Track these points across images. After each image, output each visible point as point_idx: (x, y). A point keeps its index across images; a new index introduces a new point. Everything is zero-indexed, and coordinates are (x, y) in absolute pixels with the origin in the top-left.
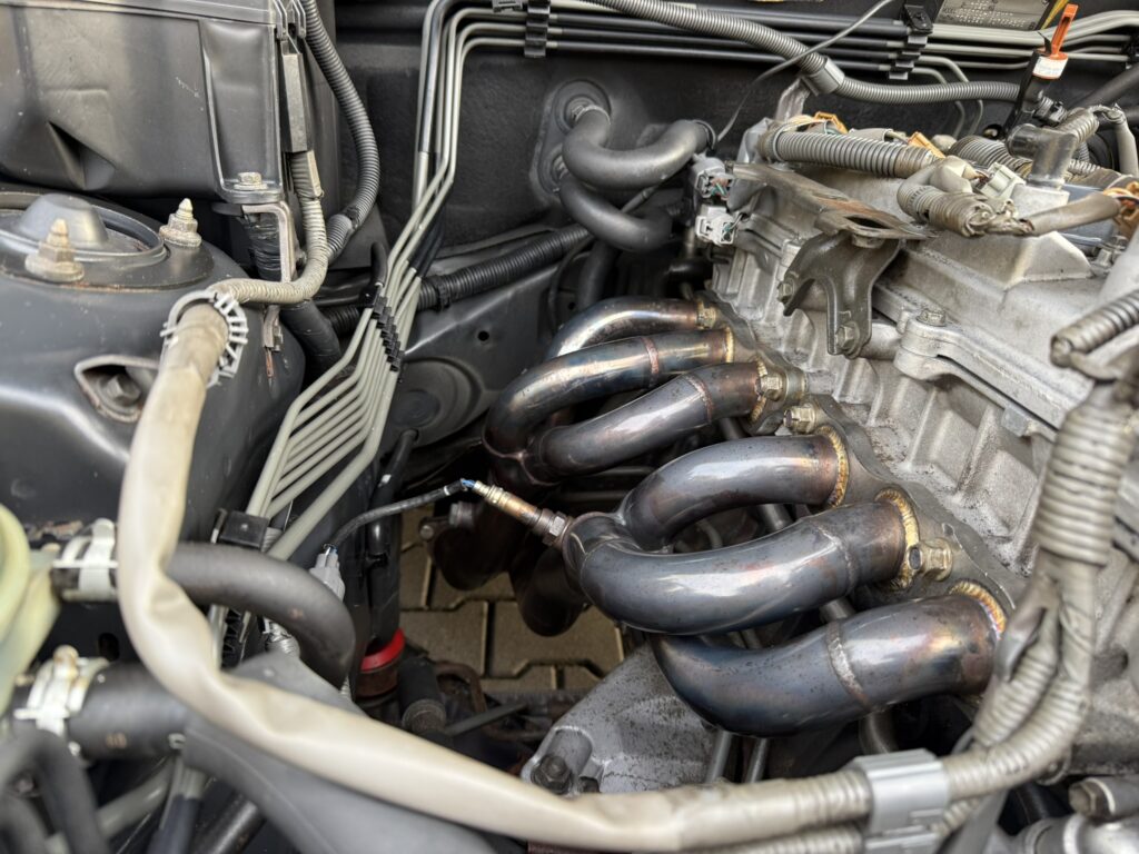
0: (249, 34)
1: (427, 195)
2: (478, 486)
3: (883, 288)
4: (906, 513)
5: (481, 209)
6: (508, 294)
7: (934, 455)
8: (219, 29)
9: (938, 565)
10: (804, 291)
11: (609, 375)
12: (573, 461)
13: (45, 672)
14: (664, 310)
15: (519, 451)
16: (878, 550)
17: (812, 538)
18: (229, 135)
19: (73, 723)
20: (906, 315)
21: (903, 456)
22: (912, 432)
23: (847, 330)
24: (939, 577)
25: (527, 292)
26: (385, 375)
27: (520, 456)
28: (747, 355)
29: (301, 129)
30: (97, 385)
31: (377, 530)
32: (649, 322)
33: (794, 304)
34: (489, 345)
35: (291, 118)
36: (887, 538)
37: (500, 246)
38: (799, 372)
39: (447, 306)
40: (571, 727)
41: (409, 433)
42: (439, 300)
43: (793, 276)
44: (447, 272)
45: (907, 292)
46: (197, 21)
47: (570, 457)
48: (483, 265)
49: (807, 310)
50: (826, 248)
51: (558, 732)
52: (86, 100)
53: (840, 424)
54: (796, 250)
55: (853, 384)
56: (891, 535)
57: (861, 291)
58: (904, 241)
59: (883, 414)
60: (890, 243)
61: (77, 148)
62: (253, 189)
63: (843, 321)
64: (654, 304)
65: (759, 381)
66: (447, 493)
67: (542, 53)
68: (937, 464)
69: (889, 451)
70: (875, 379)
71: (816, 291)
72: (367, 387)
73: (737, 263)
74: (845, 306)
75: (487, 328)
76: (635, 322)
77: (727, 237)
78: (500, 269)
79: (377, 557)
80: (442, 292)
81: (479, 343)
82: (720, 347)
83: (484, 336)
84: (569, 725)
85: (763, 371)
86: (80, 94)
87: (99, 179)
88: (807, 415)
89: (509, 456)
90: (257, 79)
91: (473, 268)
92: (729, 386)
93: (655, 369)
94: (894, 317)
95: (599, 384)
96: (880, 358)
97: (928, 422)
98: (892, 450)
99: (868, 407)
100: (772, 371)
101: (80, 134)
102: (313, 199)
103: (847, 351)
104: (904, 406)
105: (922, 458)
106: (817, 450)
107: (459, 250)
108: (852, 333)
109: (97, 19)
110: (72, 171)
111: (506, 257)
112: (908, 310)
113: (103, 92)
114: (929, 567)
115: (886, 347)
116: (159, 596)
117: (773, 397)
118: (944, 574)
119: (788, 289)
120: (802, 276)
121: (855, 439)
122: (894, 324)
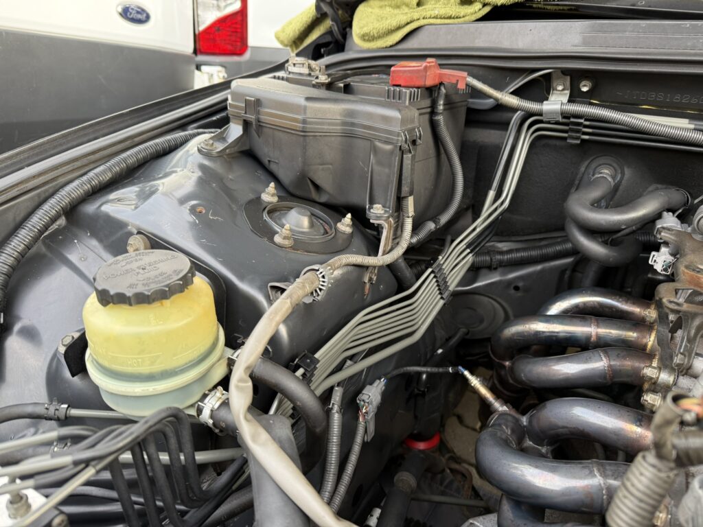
0: (389, 147)
1: (491, 208)
2: (466, 373)
5: (530, 219)
6: (539, 267)
8: (378, 144)
11: (561, 334)
12: (524, 378)
13: (213, 393)
14: (624, 302)
15: (507, 361)
17: (587, 471)
18: (375, 187)
19: (214, 412)
25: (552, 269)
26: (436, 300)
27: (507, 363)
29: (407, 187)
30: (274, 292)
31: (424, 376)
32: (611, 307)
33: (674, 327)
34: (519, 294)
35: (403, 182)
37: (541, 240)
39: (495, 269)
40: (479, 524)
41: (463, 330)
42: (491, 264)
44: (505, 249)
46: (371, 140)
47: (522, 375)
48: (524, 250)
51: (471, 523)
52: (323, 169)
57: (696, 335)
61: (317, 187)
62: (377, 212)
63: (685, 350)
64: (618, 297)
66: (451, 371)
67: (578, 142)
72: (419, 307)
75: (520, 284)
76: (601, 305)
77: (665, 270)
78: (534, 253)
79: (420, 391)
80: (494, 260)
81: (513, 291)
82: (645, 337)
83: (517, 288)
84: (478, 522)
86: (321, 167)
87: (323, 199)
89: (501, 362)
90: (390, 166)
91: (517, 250)
92: (628, 364)
93: (593, 339)
95: (554, 338)
100: (659, 365)
101: (318, 182)
102: (408, 217)
106: (643, 424)
107: (513, 239)
109: (333, 139)
110: (314, 195)
111: (540, 247)
113: (330, 166)
116: (241, 380)
117: (651, 381)
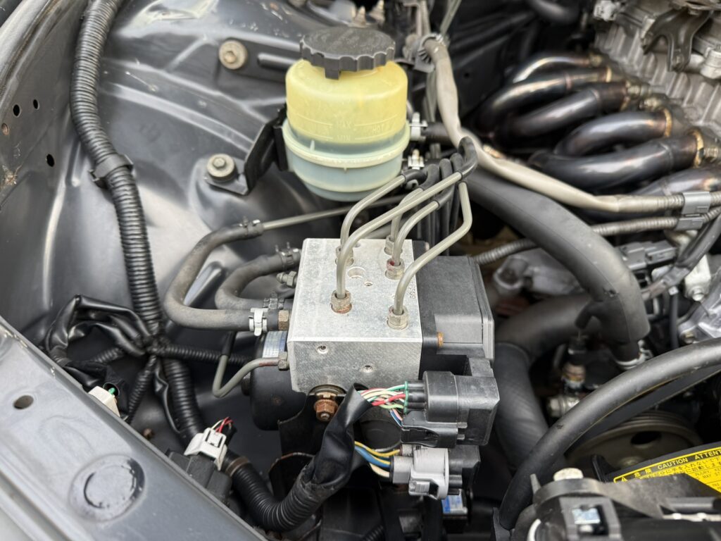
3: (698, 38)
4: (699, 139)
7: (714, 117)
9: (711, 155)
10: (655, 42)
13: (410, 158)
14: (571, 58)
15: (490, 133)
16: (685, 154)
17: (656, 146)
20: (709, 49)
21: (699, 119)
22: (704, 108)
23: (678, 58)
24: (712, 161)
28: (618, 78)
33: (648, 50)
34: (471, 80)
36: (689, 148)
38: (648, 85)
40: (517, 257)
43: (650, 35)
45: (710, 39)
49: (655, 52)
50: (669, 19)
53: (669, 105)
54: (652, 21)
55: (676, 88)
56: (691, 147)
57: (687, 39)
58: (712, 12)
59: (691, 101)
60: (705, 13)
63: (676, 54)
65: (627, 89)
68: (716, 121)
69: (691, 117)
70: (688, 85)
71: (662, 42)
73: (613, 31)
74: (677, 46)
75: (468, 71)
77: (612, 16)
82: (604, 75)
83: (467, 75)
85: (628, 84)
88: (653, 103)
92: (610, 93)
93: (569, 86)
94: (702, 51)
96: (693, 72)
97: (714, 101)
98: (693, 116)
99: (682, 99)
100: (633, 84)
103: (677, 69)
104: (701, 96)
105: (708, 118)
106: (657, 117)
108: (681, 60)
112: (710, 47)
114: (708, 155)
115: (696, 66)
117: (633, 97)
118: (713, 160)
119: (647, 41)
120: (655, 34)
121: (677, 111)
122: (702, 55)
